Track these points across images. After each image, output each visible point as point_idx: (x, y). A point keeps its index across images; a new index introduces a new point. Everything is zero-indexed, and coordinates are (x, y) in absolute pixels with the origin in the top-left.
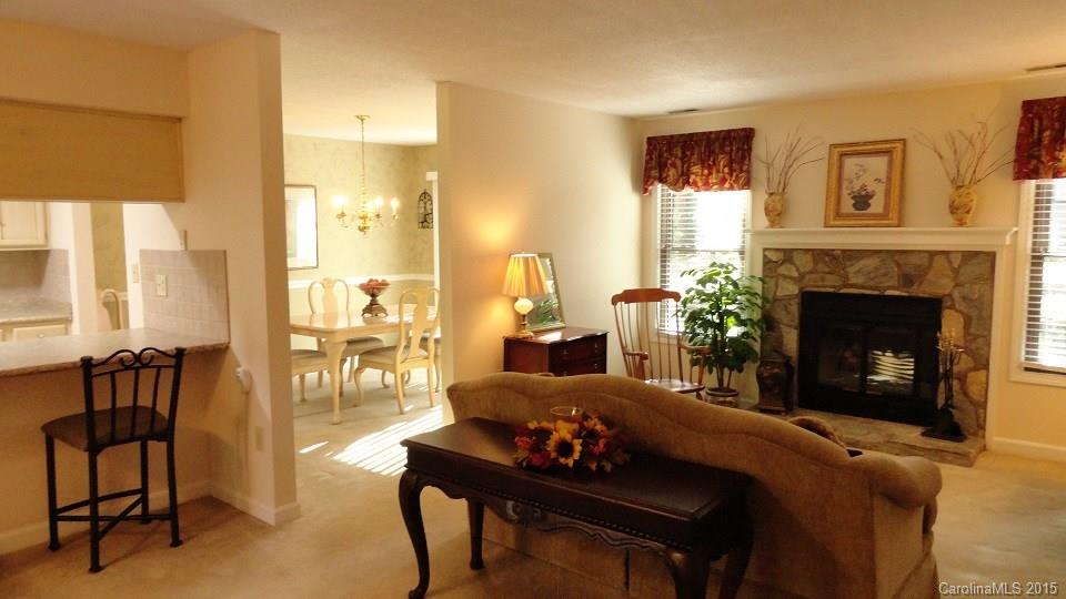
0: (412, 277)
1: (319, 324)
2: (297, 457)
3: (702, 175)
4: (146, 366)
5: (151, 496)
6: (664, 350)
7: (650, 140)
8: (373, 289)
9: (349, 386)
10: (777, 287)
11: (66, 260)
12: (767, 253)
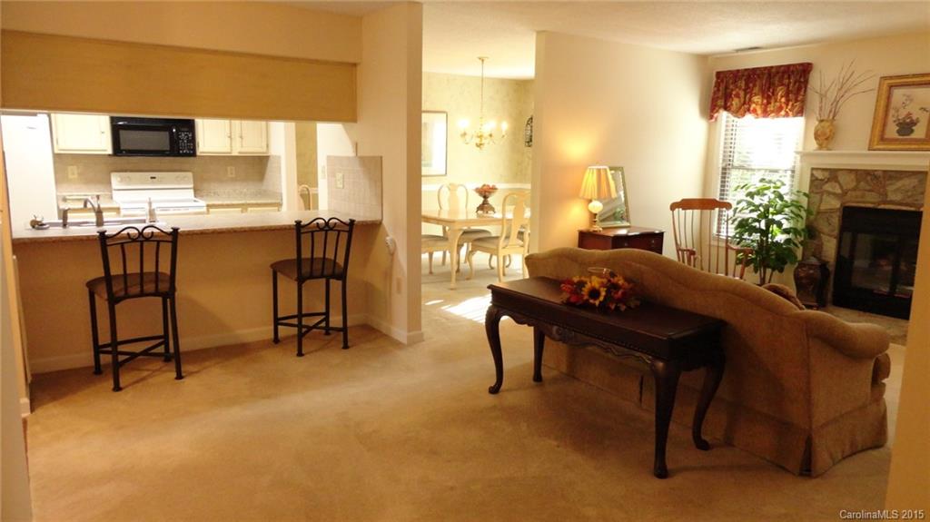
0: (518, 186)
1: (444, 216)
2: (423, 308)
3: (762, 104)
4: (331, 229)
5: (331, 319)
6: (714, 251)
7: (718, 74)
8: (485, 192)
9: (464, 266)
10: (821, 200)
11: (280, 163)
12: (814, 172)
